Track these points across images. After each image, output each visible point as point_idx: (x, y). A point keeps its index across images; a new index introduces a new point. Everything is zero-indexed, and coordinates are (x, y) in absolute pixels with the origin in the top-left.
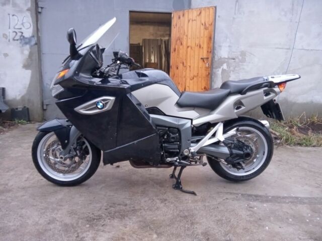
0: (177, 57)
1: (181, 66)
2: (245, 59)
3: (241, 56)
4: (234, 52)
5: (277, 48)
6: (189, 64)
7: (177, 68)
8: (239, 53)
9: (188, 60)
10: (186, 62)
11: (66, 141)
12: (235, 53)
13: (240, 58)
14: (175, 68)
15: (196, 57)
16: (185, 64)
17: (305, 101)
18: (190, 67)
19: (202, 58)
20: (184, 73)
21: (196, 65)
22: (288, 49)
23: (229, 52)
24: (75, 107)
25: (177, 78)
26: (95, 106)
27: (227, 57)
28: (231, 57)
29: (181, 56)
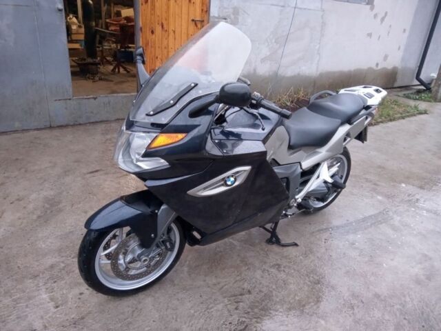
0: (152, 14)
1: (158, 30)
2: (238, 19)
3: (234, 14)
4: (226, 8)
5: (273, 5)
6: (172, 28)
7: (153, 32)
8: (231, 10)
9: (171, 20)
10: (168, 24)
11: (153, 235)
12: (227, 10)
13: (232, 17)
14: (149, 33)
15: (185, 16)
16: (165, 26)
17: (293, 74)
18: (174, 32)
19: (193, 20)
20: (165, 42)
21: (184, 31)
22: (283, 6)
23: (220, 8)
24: (189, 190)
25: (153, 49)
26: (222, 182)
27: (216, 15)
28: (221, 16)
29: (158, 12)
